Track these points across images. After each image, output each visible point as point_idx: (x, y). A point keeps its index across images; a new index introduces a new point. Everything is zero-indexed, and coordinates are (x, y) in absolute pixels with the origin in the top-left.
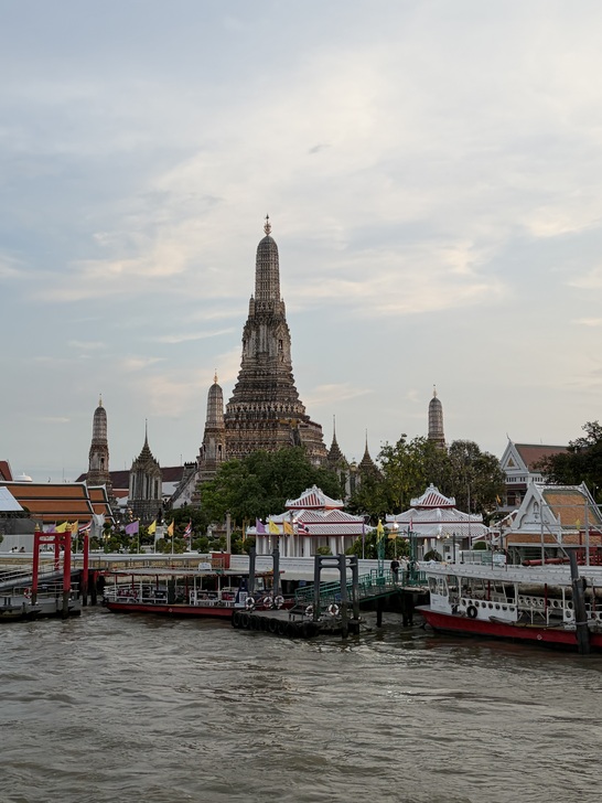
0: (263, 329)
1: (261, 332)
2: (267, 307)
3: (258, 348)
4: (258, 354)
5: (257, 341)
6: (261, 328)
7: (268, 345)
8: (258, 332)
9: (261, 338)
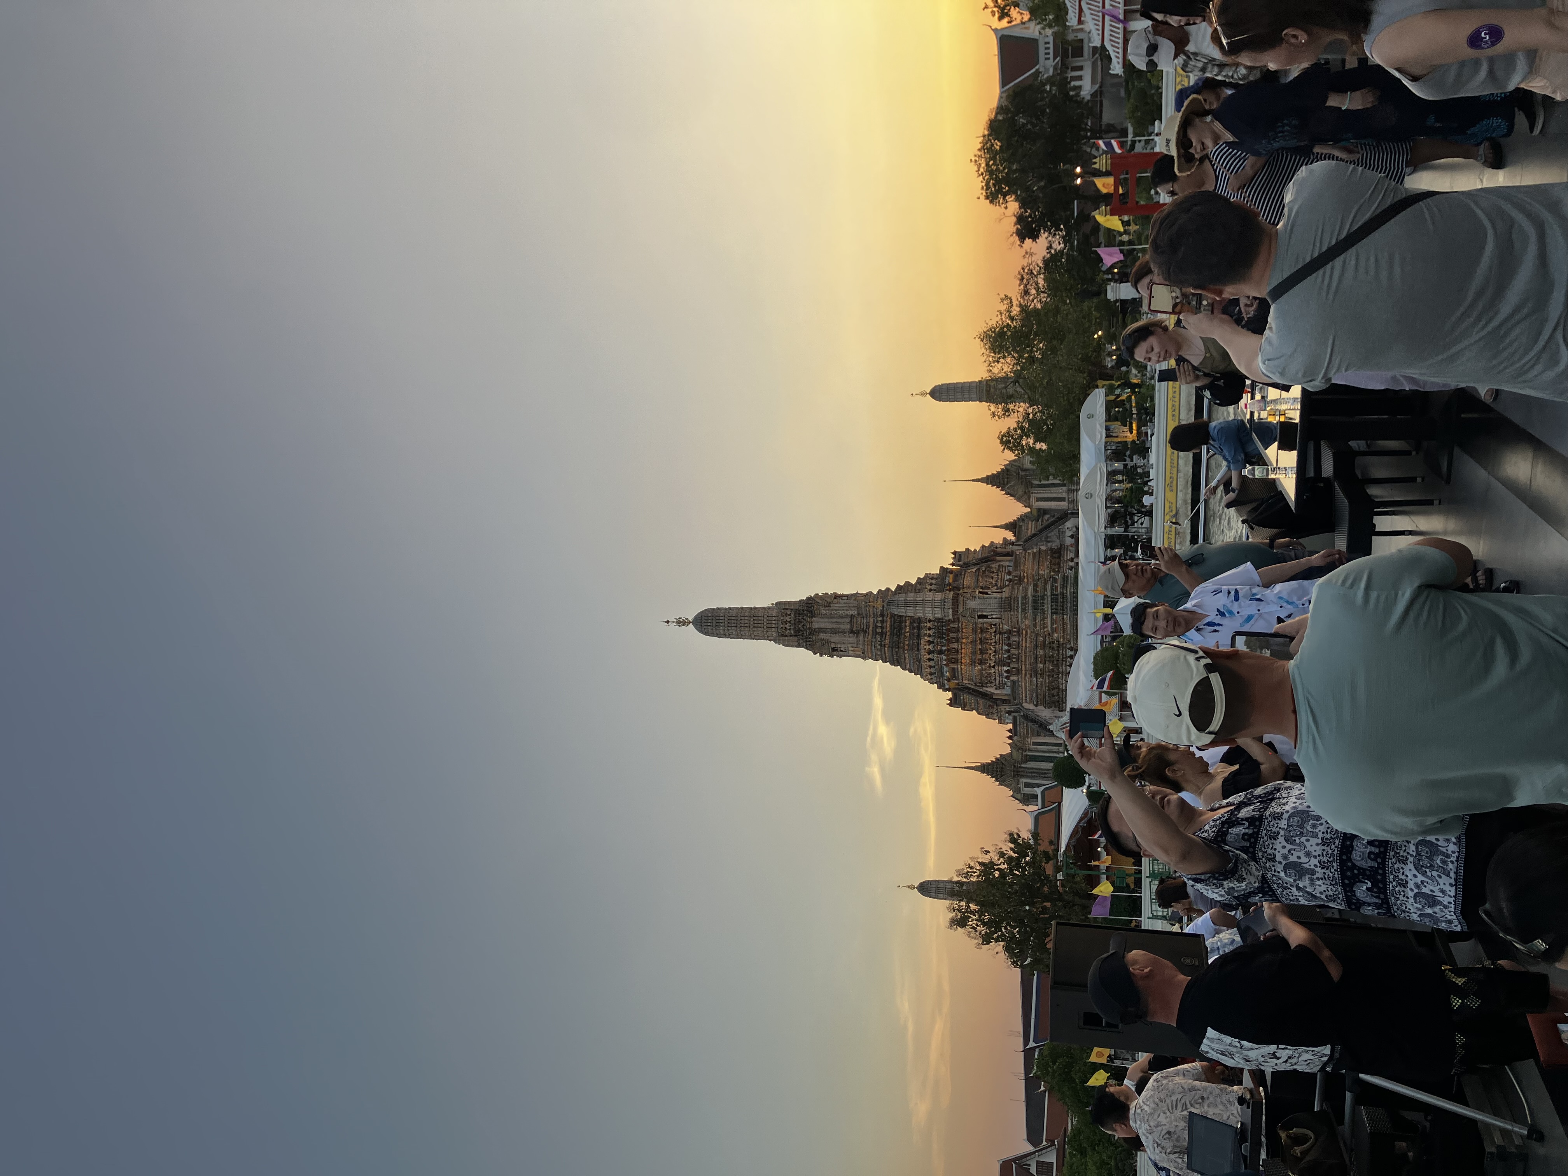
0: (818, 623)
1: (822, 625)
2: (788, 619)
3: (843, 632)
4: (852, 631)
5: (834, 631)
6: (815, 626)
7: (841, 617)
8: (821, 630)
9: (830, 626)
